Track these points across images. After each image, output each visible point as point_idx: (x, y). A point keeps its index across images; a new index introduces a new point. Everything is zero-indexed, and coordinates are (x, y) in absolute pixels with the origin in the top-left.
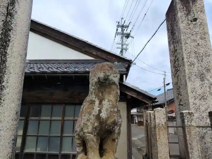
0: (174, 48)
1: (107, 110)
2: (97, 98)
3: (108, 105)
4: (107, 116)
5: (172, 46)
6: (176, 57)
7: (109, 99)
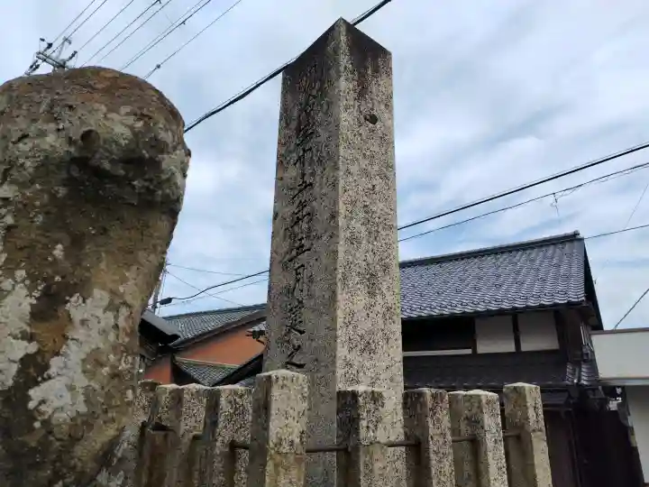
0: (303, 178)
1: (94, 361)
2: (21, 274)
3: (104, 332)
4: (83, 409)
5: (293, 172)
6: (302, 205)
7: (122, 296)
